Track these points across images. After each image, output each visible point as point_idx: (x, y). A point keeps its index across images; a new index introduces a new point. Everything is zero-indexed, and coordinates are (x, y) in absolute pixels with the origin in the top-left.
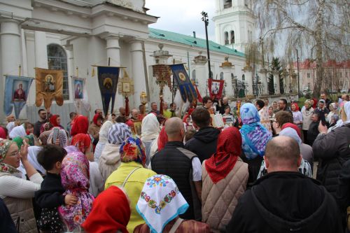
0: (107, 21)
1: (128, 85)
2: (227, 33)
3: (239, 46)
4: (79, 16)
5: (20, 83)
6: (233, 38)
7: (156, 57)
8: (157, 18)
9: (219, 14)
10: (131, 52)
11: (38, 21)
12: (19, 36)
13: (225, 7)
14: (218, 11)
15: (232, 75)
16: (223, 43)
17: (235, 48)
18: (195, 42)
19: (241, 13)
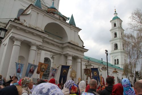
0: (69, 49)
1: (74, 74)
2: (115, 60)
3: (120, 66)
4: (58, 46)
5: (33, 66)
6: (118, 62)
7: (86, 66)
8: (88, 50)
9: (112, 52)
10: (76, 62)
11: (43, 47)
12: (36, 51)
13: (115, 49)
14: (112, 51)
15: (117, 77)
16: (114, 64)
17: (119, 66)
18: (102, 63)
19: (121, 52)
